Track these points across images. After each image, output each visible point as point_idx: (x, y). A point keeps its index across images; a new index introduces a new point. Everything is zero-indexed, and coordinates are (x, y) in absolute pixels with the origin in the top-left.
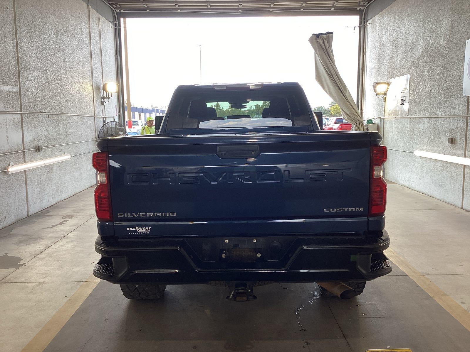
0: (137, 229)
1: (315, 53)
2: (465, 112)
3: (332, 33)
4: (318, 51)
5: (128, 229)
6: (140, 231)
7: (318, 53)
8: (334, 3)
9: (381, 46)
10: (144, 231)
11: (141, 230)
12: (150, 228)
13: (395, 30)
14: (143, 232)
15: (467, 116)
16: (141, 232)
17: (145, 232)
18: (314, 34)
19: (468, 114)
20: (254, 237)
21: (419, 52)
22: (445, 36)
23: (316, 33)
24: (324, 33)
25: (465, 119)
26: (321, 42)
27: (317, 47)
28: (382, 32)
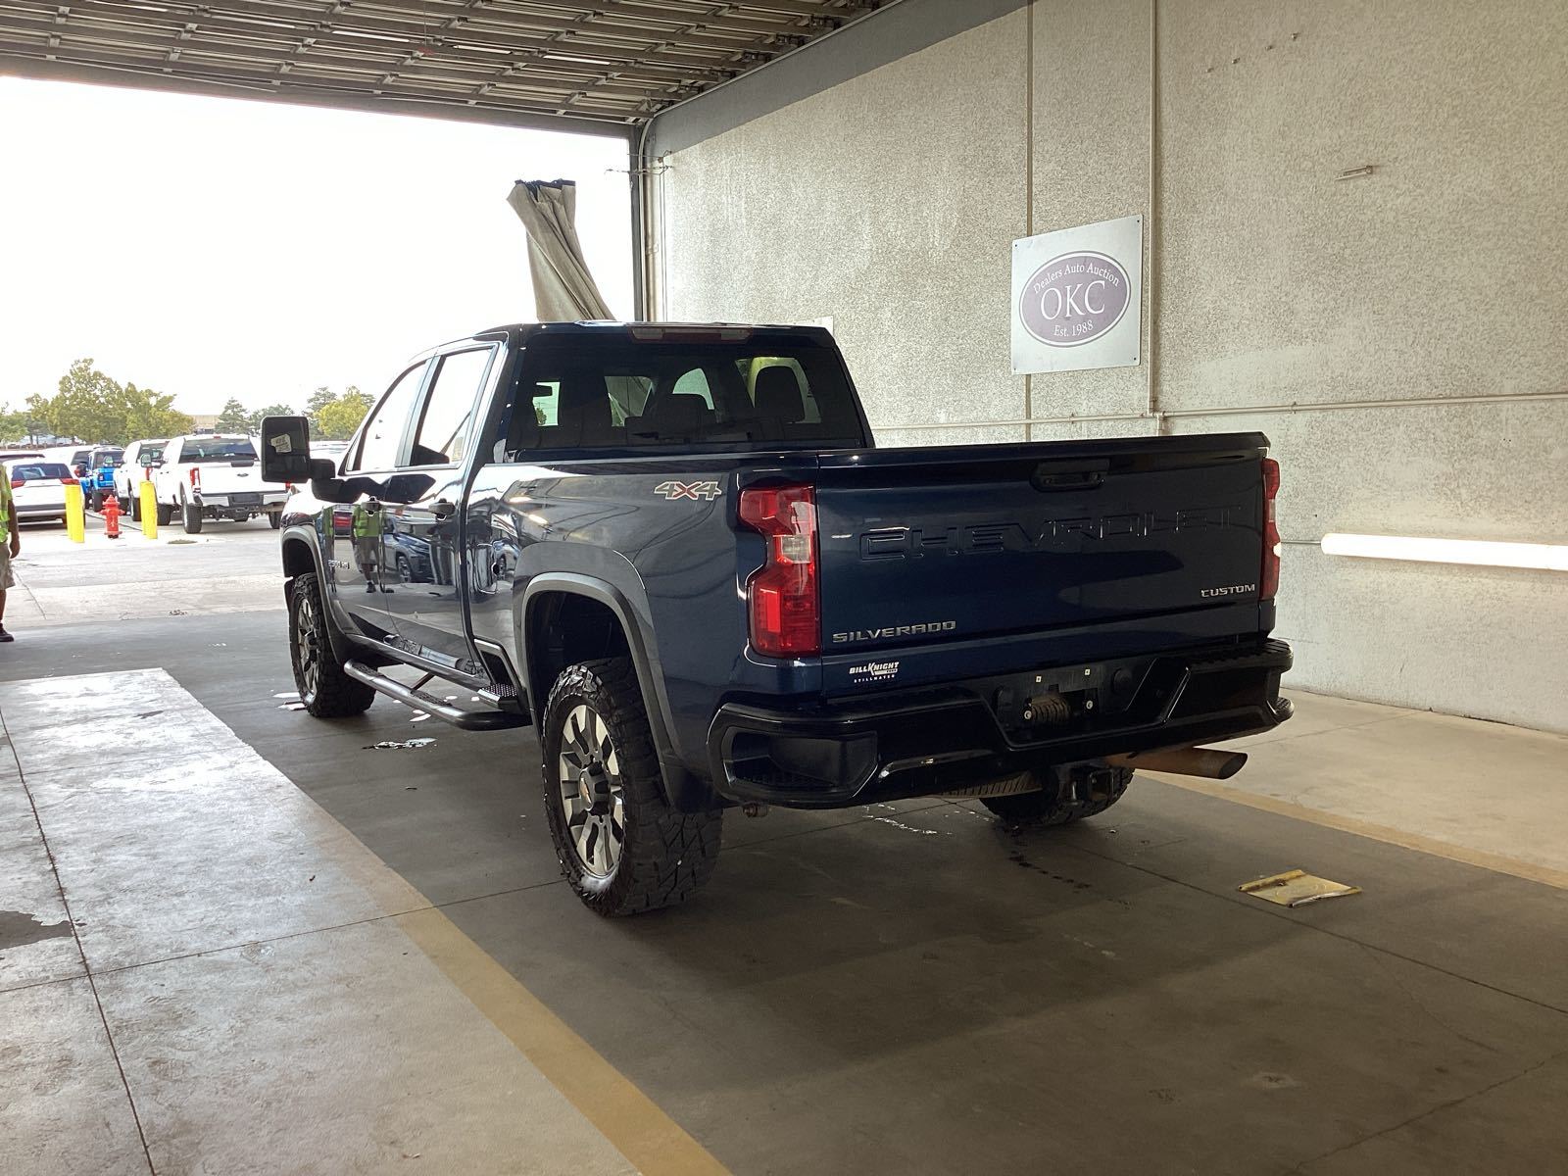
0: (870, 668)
1: (528, 235)
2: (1022, 412)
3: (572, 183)
4: (540, 235)
5: (852, 671)
6: (877, 673)
7: (542, 240)
8: (571, 95)
9: (717, 234)
10: (885, 672)
11: (881, 670)
12: (897, 664)
13: (767, 194)
14: (882, 676)
15: (1029, 421)
16: (878, 676)
17: (887, 675)
18: (519, 182)
19: (1029, 416)
20: (1085, 666)
21: (862, 261)
22: (946, 225)
23: (528, 179)
24: (549, 181)
25: (1024, 428)
26: (546, 206)
27: (537, 223)
28: (720, 196)
